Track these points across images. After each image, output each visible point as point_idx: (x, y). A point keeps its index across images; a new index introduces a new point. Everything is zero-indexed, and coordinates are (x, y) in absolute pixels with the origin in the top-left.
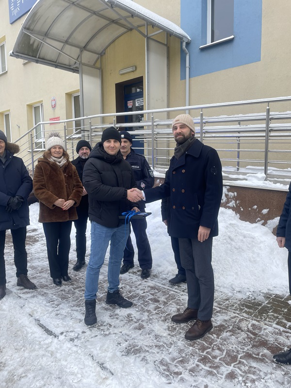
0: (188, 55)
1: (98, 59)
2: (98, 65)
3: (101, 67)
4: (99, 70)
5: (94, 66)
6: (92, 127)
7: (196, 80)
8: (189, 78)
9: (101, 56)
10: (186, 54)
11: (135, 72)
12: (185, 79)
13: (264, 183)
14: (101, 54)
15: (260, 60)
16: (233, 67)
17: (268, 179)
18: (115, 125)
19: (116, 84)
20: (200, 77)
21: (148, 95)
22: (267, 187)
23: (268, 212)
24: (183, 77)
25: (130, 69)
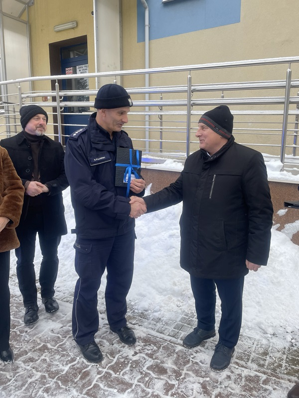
0: (148, 9)
1: (24, 10)
2: (25, 17)
3: (28, 21)
4: (26, 25)
5: (19, 19)
6: (23, 96)
7: (158, 43)
8: (149, 40)
9: (29, 6)
10: (145, 8)
11: (76, 29)
12: (144, 40)
13: (281, 174)
14: (28, 4)
15: (239, 21)
16: (206, 28)
17: (285, 168)
18: (58, 93)
19: (50, 45)
20: (163, 39)
21: (98, 57)
22: (287, 180)
23: (287, 213)
24: (141, 39)
25: (70, 25)
